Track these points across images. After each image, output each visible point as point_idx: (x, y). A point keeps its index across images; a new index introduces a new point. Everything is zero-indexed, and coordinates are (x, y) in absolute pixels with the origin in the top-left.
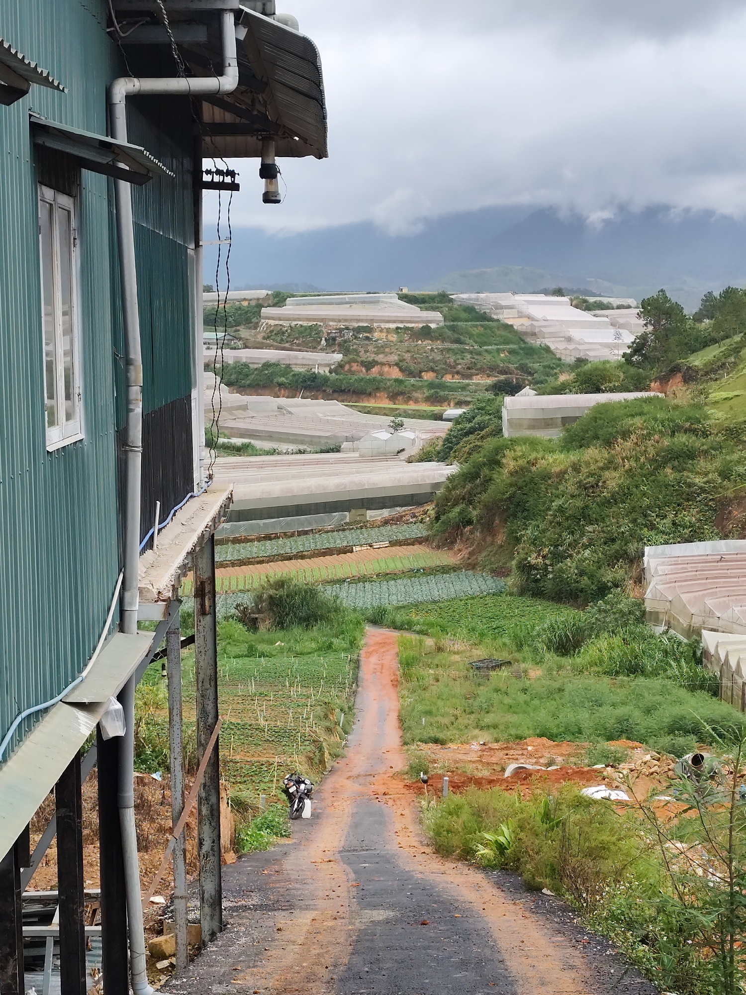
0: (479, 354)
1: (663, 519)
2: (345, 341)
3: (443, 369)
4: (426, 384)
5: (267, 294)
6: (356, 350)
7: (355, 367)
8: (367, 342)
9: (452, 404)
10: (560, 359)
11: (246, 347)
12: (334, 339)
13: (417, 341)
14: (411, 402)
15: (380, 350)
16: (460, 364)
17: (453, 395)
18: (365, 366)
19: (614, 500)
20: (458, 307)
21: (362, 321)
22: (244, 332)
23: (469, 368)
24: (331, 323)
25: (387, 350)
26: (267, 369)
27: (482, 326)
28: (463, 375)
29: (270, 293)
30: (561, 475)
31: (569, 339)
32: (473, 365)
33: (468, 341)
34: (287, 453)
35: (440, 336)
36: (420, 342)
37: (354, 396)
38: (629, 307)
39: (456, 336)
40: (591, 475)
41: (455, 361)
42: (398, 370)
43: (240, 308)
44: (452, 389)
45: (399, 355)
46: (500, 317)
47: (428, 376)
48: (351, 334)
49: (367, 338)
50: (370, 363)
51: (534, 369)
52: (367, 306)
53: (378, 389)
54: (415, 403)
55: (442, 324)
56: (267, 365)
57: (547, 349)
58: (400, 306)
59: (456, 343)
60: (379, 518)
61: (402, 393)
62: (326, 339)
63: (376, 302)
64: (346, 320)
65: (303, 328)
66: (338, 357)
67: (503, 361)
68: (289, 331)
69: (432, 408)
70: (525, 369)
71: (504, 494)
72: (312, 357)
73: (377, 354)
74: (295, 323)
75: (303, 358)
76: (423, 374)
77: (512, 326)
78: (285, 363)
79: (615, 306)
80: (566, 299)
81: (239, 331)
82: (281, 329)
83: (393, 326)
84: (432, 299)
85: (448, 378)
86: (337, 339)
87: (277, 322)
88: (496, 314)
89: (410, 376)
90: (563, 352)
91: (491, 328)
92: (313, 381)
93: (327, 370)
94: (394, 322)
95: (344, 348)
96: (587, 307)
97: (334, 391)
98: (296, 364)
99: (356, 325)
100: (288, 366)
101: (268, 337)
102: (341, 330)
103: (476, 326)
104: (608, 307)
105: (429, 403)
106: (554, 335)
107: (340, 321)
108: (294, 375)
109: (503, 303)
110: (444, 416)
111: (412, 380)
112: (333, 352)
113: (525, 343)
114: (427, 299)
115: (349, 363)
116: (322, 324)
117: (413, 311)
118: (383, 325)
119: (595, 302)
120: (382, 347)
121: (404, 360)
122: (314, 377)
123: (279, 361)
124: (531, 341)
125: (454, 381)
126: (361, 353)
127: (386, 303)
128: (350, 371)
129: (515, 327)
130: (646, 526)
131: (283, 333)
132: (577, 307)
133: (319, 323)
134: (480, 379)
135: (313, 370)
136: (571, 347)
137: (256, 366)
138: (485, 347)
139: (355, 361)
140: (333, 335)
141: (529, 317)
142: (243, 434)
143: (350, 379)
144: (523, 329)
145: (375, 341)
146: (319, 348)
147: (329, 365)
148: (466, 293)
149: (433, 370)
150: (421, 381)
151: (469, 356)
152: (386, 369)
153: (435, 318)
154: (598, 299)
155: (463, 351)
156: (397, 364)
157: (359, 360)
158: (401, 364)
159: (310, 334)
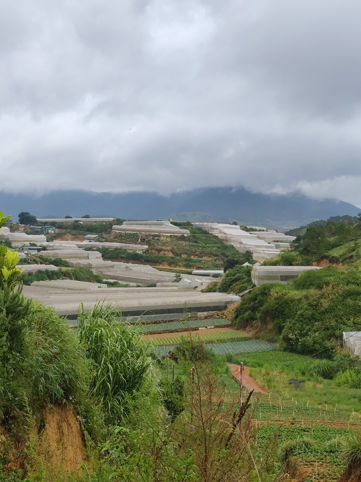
0: (205, 248)
1: (348, 321)
2: (149, 240)
3: (190, 253)
4: (184, 259)
5: (113, 220)
6: (153, 244)
7: (153, 251)
8: (158, 241)
9: (195, 268)
10: (238, 251)
11: (106, 241)
12: (144, 239)
13: (179, 241)
14: (178, 267)
15: (164, 244)
16: (197, 252)
17: (195, 264)
18: (158, 251)
19: (326, 312)
20: (195, 228)
21: (156, 232)
22: (105, 236)
23: (201, 253)
24: (143, 233)
25: (167, 245)
26: (116, 251)
27: (205, 236)
28: (199, 256)
29: (114, 219)
30: (300, 300)
31: (241, 243)
32: (203, 252)
33: (200, 242)
34: (133, 287)
35: (189, 240)
36: (180, 242)
37: (153, 263)
38: (263, 231)
39: (195, 240)
40: (314, 301)
41: (195, 250)
42: (171, 253)
43: (102, 225)
44: (195, 262)
45: (172, 247)
46: (213, 233)
47: (184, 256)
48: (151, 237)
49: (158, 239)
50: (159, 250)
51: (228, 255)
52: (157, 226)
53: (163, 261)
54: (179, 267)
55: (189, 235)
56: (116, 249)
57: (233, 247)
58: (171, 227)
59: (195, 243)
60: (203, 316)
61: (174, 263)
62: (141, 239)
63: (162, 224)
64: (149, 232)
65: (131, 235)
66: (146, 247)
67: (215, 251)
68: (125, 235)
69: (187, 270)
70: (224, 255)
71: (273, 307)
72: (136, 247)
73: (162, 246)
74: (127, 232)
75: (132, 247)
76: (182, 255)
77: (217, 237)
78: (125, 248)
79: (258, 230)
80: (238, 226)
81: (102, 234)
82: (121, 234)
83: (169, 235)
84: (184, 224)
85: (192, 257)
86: (146, 239)
87: (119, 232)
88: (211, 231)
89: (177, 256)
90: (239, 248)
91: (209, 237)
92: (136, 256)
93: (142, 252)
94: (169, 233)
95: (148, 243)
96: (247, 230)
97: (145, 261)
98: (129, 249)
99: (153, 234)
100: (125, 250)
101: (116, 238)
102: (147, 236)
103: (202, 236)
104: (255, 230)
105: (185, 268)
106: (235, 241)
107: (146, 232)
108: (128, 254)
109: (214, 227)
110: (192, 273)
111: (178, 258)
112: (144, 245)
113: (223, 244)
114: (182, 224)
115: (151, 249)
116: (139, 233)
117: (176, 229)
118: (165, 234)
119: (250, 228)
120: (165, 243)
121: (174, 249)
122: (137, 255)
123: (121, 248)
124: (225, 243)
125: (195, 258)
126: (156, 246)
127: (166, 225)
128: (151, 252)
129: (219, 237)
130: (342, 323)
131: (122, 236)
132: (243, 230)
133: (138, 233)
134: (206, 258)
135: (136, 252)
136: (242, 246)
137: (111, 249)
138: (207, 245)
139: (153, 249)
140: (144, 238)
141: (224, 233)
142: (113, 278)
143: (152, 256)
144: (222, 238)
145: (161, 241)
146: (138, 243)
147: (142, 250)
148: (198, 222)
149: (186, 254)
150: (182, 258)
151: (201, 248)
152: (166, 252)
153: (186, 232)
154: (251, 227)
155: (198, 246)
156: (171, 251)
157: (155, 248)
158: (173, 251)
159: (134, 237)
